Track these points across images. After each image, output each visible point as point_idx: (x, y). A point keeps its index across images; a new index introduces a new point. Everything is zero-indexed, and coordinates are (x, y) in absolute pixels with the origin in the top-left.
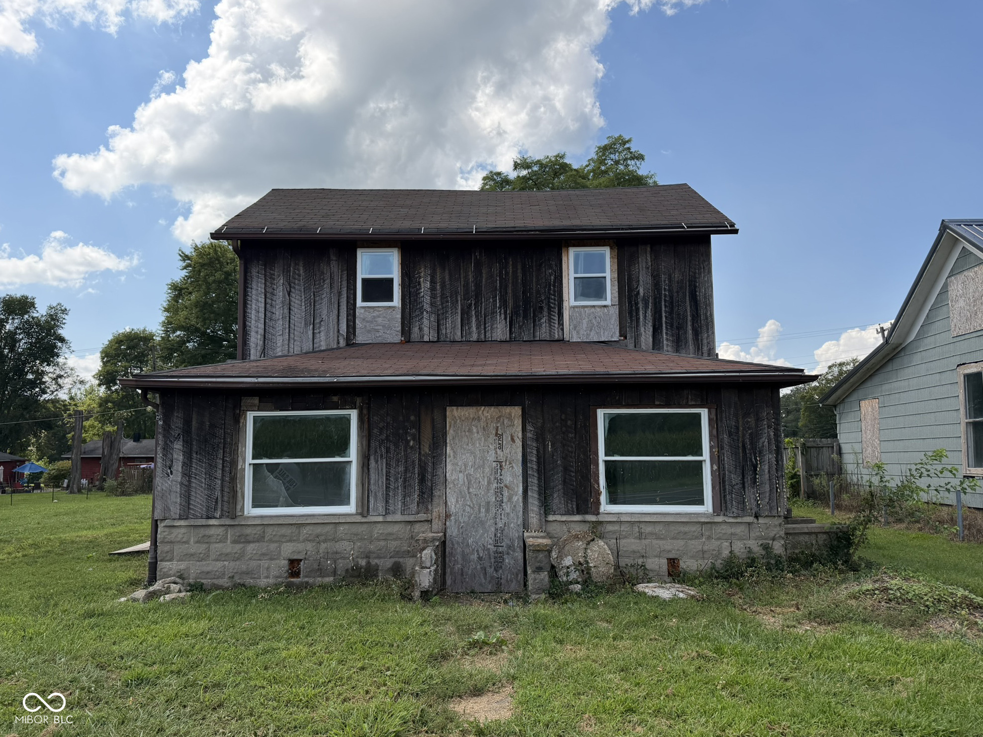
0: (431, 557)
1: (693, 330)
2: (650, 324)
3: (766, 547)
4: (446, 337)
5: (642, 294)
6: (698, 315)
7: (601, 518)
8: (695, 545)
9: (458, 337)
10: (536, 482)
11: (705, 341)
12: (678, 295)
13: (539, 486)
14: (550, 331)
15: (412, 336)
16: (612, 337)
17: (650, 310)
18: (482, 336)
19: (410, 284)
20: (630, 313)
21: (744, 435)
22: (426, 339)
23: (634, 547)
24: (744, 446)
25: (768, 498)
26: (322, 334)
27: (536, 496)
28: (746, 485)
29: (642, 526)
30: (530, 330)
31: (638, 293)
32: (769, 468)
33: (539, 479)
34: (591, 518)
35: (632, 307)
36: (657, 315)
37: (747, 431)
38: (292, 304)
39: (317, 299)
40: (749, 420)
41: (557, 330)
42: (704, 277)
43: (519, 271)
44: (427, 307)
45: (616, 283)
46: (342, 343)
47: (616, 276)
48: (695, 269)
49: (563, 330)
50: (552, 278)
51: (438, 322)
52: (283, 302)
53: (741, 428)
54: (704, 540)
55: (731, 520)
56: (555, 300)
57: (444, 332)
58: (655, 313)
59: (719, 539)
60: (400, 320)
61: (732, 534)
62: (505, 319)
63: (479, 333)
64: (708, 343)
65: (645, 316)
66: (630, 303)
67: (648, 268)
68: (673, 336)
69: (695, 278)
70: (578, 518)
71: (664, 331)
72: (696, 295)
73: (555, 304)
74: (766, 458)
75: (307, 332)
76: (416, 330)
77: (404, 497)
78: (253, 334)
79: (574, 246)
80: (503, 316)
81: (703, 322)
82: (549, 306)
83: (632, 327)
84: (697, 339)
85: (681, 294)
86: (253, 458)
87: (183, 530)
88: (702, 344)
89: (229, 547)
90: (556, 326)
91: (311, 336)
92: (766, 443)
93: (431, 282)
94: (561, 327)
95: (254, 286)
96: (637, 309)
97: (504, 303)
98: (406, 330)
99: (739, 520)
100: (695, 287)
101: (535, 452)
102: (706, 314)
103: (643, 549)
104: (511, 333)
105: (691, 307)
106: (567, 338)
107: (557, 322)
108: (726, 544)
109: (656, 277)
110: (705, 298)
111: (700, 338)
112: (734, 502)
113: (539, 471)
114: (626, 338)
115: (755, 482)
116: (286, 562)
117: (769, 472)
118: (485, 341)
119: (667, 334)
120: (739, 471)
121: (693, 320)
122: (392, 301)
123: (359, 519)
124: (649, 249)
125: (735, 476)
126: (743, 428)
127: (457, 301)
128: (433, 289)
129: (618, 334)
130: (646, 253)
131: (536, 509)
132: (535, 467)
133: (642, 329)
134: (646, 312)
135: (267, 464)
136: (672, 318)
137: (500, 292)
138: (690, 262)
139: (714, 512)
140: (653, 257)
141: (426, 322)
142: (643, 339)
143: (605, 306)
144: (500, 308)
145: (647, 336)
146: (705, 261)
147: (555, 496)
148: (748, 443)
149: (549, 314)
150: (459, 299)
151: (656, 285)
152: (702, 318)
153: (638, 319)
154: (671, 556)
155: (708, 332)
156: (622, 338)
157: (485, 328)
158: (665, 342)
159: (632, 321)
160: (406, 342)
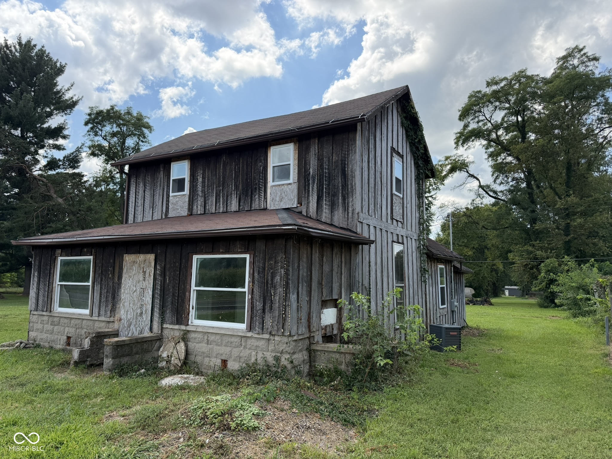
0: (88, 343)
1: (342, 196)
2: (316, 194)
3: (277, 359)
4: (209, 211)
5: (311, 174)
6: (345, 185)
7: (188, 328)
8: (236, 352)
9: (213, 211)
10: (159, 302)
11: (350, 204)
12: (335, 172)
13: (160, 305)
14: (259, 203)
15: (193, 211)
16: (293, 205)
17: (316, 184)
18: (225, 209)
19: (193, 180)
20: (305, 187)
21: (268, 274)
22: (199, 213)
23: (204, 350)
24: (267, 282)
25: (277, 321)
26: (156, 213)
27: (158, 311)
28: (266, 310)
29: (209, 335)
30: (248, 203)
31: (310, 173)
32: (279, 298)
33: (160, 300)
34: (183, 327)
35: (306, 183)
36: (321, 188)
37: (270, 271)
38: (145, 197)
39: (155, 193)
40: (272, 262)
41: (263, 202)
42: (352, 156)
43: (245, 166)
44: (200, 193)
45: (297, 167)
46: (164, 217)
47: (297, 162)
48: (346, 151)
49: (266, 202)
50: (262, 168)
51: (205, 202)
52: (141, 197)
53: (266, 269)
54: (242, 349)
55: (256, 336)
56: (262, 183)
57: (207, 207)
58: (320, 186)
59: (250, 349)
60: (187, 202)
61: (257, 346)
62: (237, 197)
63: (223, 207)
64: (352, 205)
65: (313, 188)
66: (305, 180)
67: (316, 154)
68: (329, 201)
69: (345, 158)
70: (177, 327)
71: (324, 198)
72: (345, 170)
73: (262, 185)
74: (278, 291)
75: (150, 212)
76: (195, 207)
77: (106, 307)
78: (130, 215)
79: (274, 145)
80: (235, 195)
81: (349, 190)
82: (259, 186)
83: (305, 197)
84: (345, 203)
85: (336, 171)
86: (59, 282)
87: (37, 316)
88: (348, 207)
89: (49, 327)
90: (263, 199)
91: (151, 215)
92: (279, 280)
93: (202, 178)
94: (266, 200)
95: (132, 188)
96: (309, 184)
97: (237, 188)
98: (190, 208)
99: (261, 336)
100: (345, 164)
101: (159, 283)
102: (352, 183)
103: (208, 351)
104: (239, 206)
105: (341, 180)
106: (268, 207)
107: (263, 197)
108: (254, 353)
109: (320, 160)
110: (352, 172)
111: (346, 201)
112: (257, 323)
113: (160, 295)
114: (301, 205)
115: (271, 309)
116: (66, 337)
117: (279, 302)
118: (227, 212)
119: (326, 200)
120: (262, 300)
121: (342, 188)
122: (184, 191)
123: (89, 318)
124: (317, 141)
125: (259, 304)
126: (268, 268)
127: (214, 188)
128: (203, 182)
129: (296, 202)
130: (315, 144)
131: (157, 319)
132: (159, 293)
133: (311, 198)
134: (313, 186)
135: (65, 285)
136: (329, 189)
137: (235, 180)
138: (342, 147)
139: (246, 329)
140: (320, 146)
141: (199, 202)
142: (311, 205)
143: (290, 184)
144: (234, 190)
145: (313, 203)
146: (352, 144)
147: (168, 311)
148: (270, 279)
149: (259, 192)
150: (215, 187)
151: (320, 166)
152: (349, 187)
153: (309, 191)
154: (223, 358)
155: (352, 197)
156: (299, 205)
157: (227, 204)
158: (324, 206)
159: (305, 193)
160: (190, 215)
